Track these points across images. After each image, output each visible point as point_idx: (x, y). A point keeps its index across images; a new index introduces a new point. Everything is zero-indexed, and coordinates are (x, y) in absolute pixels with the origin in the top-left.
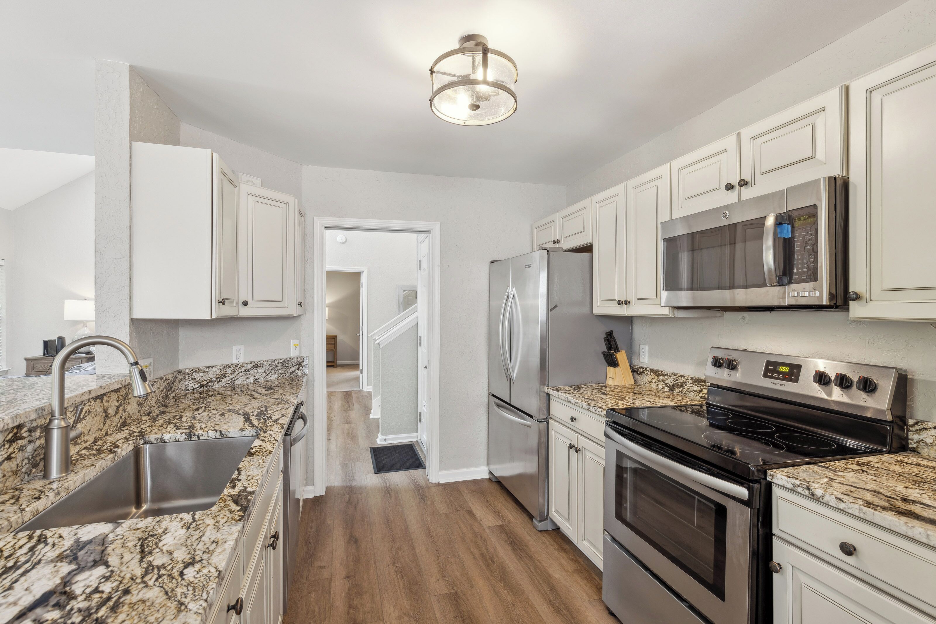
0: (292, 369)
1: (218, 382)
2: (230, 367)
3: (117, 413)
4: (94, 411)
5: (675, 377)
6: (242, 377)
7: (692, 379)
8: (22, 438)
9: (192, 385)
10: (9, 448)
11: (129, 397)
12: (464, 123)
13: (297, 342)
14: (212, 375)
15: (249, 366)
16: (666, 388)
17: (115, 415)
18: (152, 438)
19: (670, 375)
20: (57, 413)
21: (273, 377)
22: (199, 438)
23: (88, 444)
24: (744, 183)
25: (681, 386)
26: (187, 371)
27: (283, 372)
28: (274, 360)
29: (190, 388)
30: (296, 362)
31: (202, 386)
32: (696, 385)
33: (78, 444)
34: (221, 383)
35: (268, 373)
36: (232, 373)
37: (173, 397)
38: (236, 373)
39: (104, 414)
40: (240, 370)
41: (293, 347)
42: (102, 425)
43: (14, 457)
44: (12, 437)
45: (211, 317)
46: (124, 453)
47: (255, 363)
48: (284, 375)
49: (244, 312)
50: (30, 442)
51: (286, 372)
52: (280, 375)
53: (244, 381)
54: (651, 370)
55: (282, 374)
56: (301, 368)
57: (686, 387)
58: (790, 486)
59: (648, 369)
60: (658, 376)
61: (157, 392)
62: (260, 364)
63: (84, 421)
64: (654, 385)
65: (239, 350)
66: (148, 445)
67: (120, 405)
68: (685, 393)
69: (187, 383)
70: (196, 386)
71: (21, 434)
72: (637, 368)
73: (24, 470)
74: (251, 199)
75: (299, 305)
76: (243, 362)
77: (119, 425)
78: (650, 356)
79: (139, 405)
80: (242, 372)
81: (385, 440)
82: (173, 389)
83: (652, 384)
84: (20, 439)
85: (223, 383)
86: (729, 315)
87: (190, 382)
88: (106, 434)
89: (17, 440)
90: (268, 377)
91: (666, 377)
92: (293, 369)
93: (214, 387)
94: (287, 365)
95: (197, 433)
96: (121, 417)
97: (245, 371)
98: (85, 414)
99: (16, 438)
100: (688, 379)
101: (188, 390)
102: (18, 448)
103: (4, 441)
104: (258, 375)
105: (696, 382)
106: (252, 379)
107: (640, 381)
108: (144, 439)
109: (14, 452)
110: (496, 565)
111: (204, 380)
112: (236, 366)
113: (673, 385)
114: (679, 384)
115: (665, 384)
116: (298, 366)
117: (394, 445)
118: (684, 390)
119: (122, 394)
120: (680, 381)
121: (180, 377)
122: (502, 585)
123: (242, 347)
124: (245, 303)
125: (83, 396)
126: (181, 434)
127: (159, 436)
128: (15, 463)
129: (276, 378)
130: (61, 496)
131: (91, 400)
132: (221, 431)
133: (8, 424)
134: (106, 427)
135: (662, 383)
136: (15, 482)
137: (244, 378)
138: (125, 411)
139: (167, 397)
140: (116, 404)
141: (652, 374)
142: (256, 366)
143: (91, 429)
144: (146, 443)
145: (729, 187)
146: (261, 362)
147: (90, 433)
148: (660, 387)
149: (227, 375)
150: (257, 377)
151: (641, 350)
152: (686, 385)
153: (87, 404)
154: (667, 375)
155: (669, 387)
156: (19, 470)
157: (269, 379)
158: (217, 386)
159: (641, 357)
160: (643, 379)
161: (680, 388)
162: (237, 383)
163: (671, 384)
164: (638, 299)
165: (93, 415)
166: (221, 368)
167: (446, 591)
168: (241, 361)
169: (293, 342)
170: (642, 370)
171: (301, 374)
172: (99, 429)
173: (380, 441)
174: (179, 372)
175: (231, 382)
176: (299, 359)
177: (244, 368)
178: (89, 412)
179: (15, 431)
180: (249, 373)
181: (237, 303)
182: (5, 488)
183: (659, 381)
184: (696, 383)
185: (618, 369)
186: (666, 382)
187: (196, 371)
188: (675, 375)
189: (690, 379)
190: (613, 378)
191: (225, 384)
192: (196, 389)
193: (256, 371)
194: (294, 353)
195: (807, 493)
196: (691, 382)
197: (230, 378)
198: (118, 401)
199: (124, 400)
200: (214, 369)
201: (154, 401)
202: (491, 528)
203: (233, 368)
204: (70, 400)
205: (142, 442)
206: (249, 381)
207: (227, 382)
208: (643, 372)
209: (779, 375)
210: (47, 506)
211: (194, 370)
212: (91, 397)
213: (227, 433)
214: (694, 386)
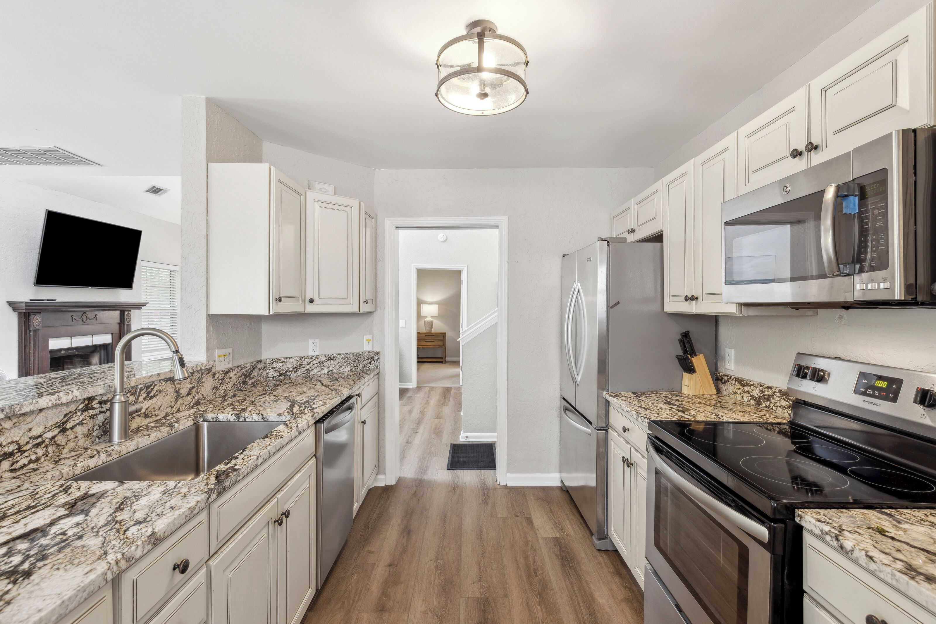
0: (364, 363)
1: (295, 372)
2: (305, 359)
3: (189, 394)
4: (165, 390)
5: (761, 388)
6: (316, 368)
7: (780, 391)
8: (93, 408)
9: (272, 373)
10: (81, 415)
11: (203, 380)
12: (483, 113)
13: (370, 337)
14: (289, 365)
15: (324, 359)
16: (751, 401)
17: (187, 395)
18: (209, 416)
19: (756, 386)
20: (118, 391)
21: (346, 370)
22: (245, 419)
23: (158, 418)
24: (812, 147)
25: (768, 399)
26: (268, 361)
27: (355, 365)
28: (347, 354)
29: (270, 376)
30: (368, 356)
31: (281, 375)
32: (784, 399)
33: (149, 417)
34: (297, 372)
35: (341, 365)
36: (308, 364)
37: (252, 383)
38: (311, 364)
39: (176, 394)
40: (315, 362)
41: (365, 342)
42: (173, 403)
43: (86, 423)
44: (83, 407)
45: (269, 313)
46: (181, 427)
47: (328, 355)
48: (356, 368)
49: (310, 309)
50: (101, 412)
51: (358, 365)
52: (352, 368)
53: (318, 372)
54: (736, 378)
55: (355, 367)
56: (373, 362)
57: (773, 401)
58: (818, 532)
59: (732, 378)
60: (743, 386)
61: (234, 377)
62: (334, 357)
63: (155, 399)
64: (739, 397)
65: (314, 344)
66: (205, 423)
67: (194, 387)
68: (772, 409)
69: (268, 371)
70: (276, 375)
71: (92, 406)
72: (722, 375)
73: (95, 434)
74: (317, 205)
75: (364, 302)
76: (318, 354)
77: (192, 404)
78: (737, 362)
79: (213, 388)
80: (316, 364)
81: (467, 437)
82: (252, 376)
83: (737, 395)
84: (91, 409)
85: (299, 373)
86: (822, 312)
87: (271, 371)
88: (178, 411)
89: (89, 409)
90: (341, 369)
91: (752, 388)
92: (366, 362)
93: (291, 376)
94: (359, 359)
95: (243, 415)
96: (194, 398)
97: (319, 363)
98: (155, 393)
99: (87, 408)
100: (775, 392)
101: (269, 377)
102: (89, 416)
103: (75, 410)
104: (331, 367)
105: (784, 395)
106: (326, 371)
107: (724, 391)
108: (203, 417)
109: (86, 419)
110: (538, 578)
111: (283, 370)
112: (311, 358)
113: (760, 397)
114: (766, 397)
115: (751, 396)
116: (369, 360)
117: (475, 443)
118: (771, 405)
119: (195, 378)
120: (766, 393)
121: (259, 366)
122: (538, 600)
123: (317, 341)
124: (311, 301)
125: (151, 378)
126: (232, 415)
127: (215, 415)
128: (87, 428)
129: (348, 371)
130: (112, 457)
131: (162, 381)
132: (262, 415)
133: (76, 397)
134: (178, 405)
135: (748, 395)
136: (87, 443)
137: (318, 369)
138: (198, 393)
139: (245, 382)
140: (189, 386)
141: (737, 383)
142: (330, 359)
143: (162, 406)
144: (205, 420)
145: (796, 154)
146: (335, 355)
147: (161, 409)
148: (746, 399)
149: (303, 366)
150: (330, 369)
151: (727, 355)
152: (773, 399)
153: (158, 385)
154: (753, 385)
155: (755, 400)
156: (90, 434)
157: (342, 371)
158: (294, 376)
159: (727, 363)
160: (727, 389)
161: (767, 401)
162: (312, 373)
163: (757, 397)
164: (707, 294)
165: (164, 394)
166: (298, 359)
167: (478, 596)
168: (317, 353)
169: (366, 337)
170: (726, 378)
171: (373, 368)
172: (170, 406)
173: (463, 439)
174: (260, 361)
175: (307, 372)
176: (371, 354)
177: (319, 360)
178: (160, 391)
179: (86, 402)
180: (323, 364)
181: (304, 301)
182: (77, 447)
183: (745, 392)
184: (784, 397)
185: (694, 376)
186: (752, 394)
187: (275, 362)
188: (761, 386)
189: (777, 391)
190: (688, 386)
191: (301, 373)
192: (275, 377)
193: (329, 363)
194: (367, 348)
195: (835, 543)
196: (778, 394)
197: (305, 369)
198: (191, 383)
199: (198, 382)
200: (291, 360)
201: (230, 385)
202: (545, 539)
203: (308, 360)
204: (138, 380)
205: (201, 419)
206: (323, 372)
207: (303, 372)
208: (728, 381)
209: (874, 392)
210: (98, 464)
211: (274, 360)
212: (159, 378)
213: (267, 417)
214: (783, 401)
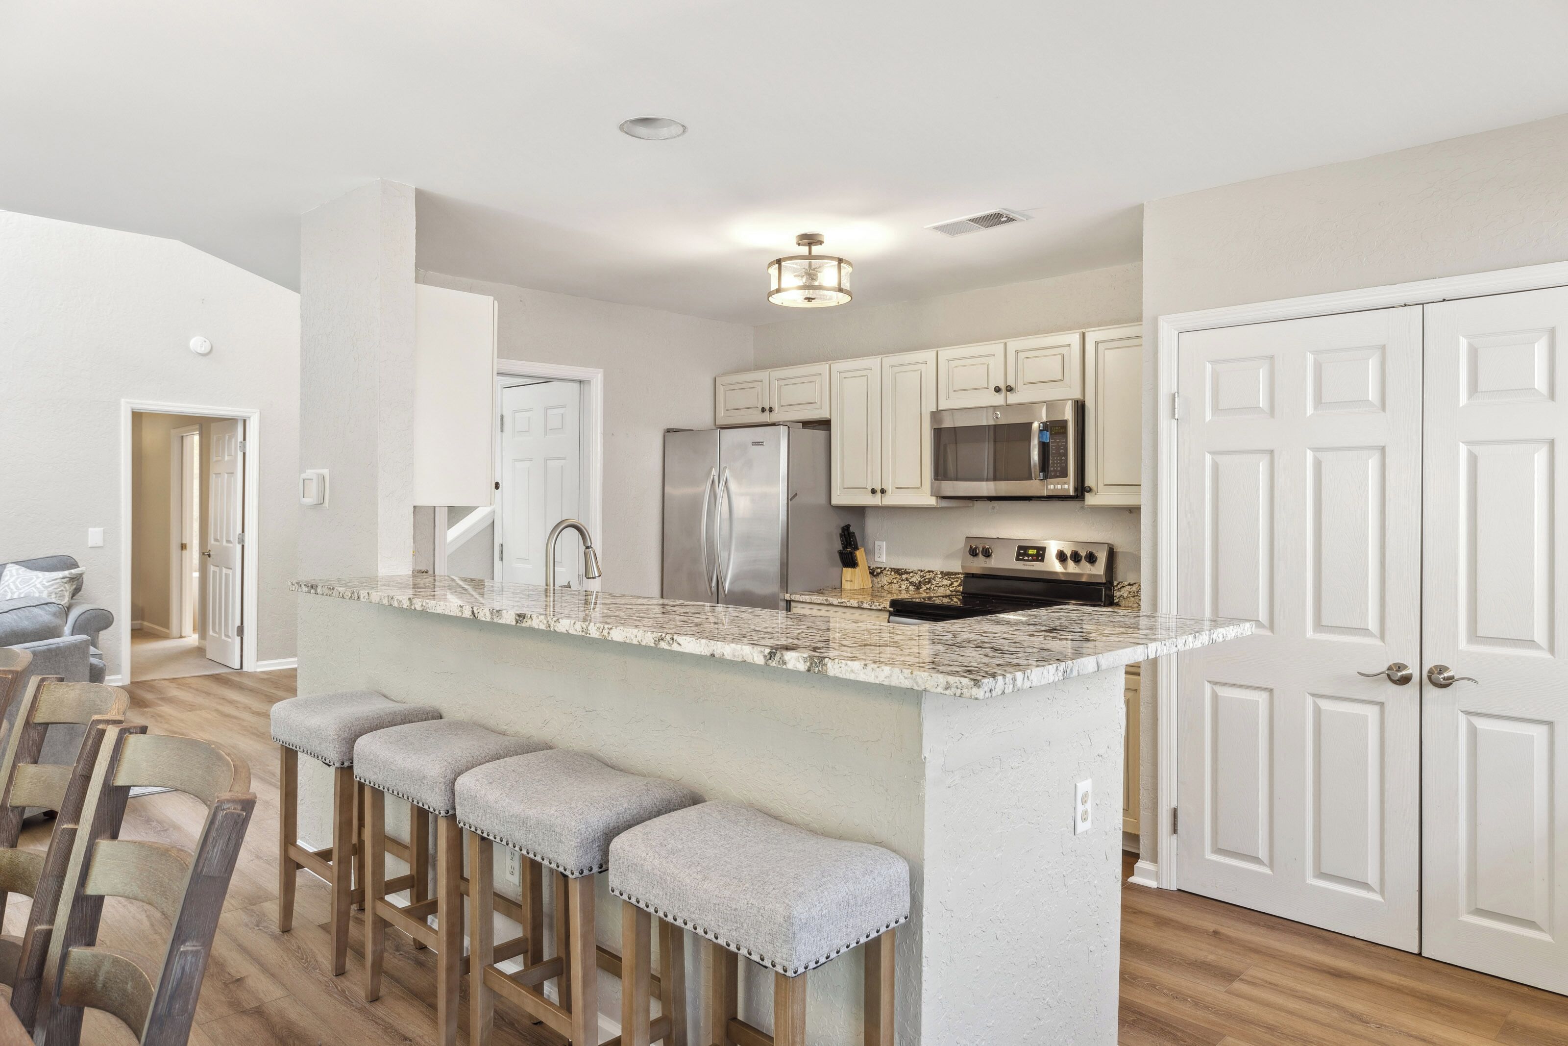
5: (922, 574)
7: (942, 573)
16: (910, 587)
19: (916, 572)
25: (929, 582)
32: (946, 579)
54: (892, 569)
57: (934, 583)
59: (887, 569)
60: (901, 574)
64: (895, 586)
68: (934, 590)
72: (875, 568)
78: (888, 554)
83: (893, 585)
86: (979, 505)
91: (911, 574)
100: (937, 574)
107: (879, 581)
113: (920, 582)
114: (927, 580)
115: (910, 582)
118: (932, 587)
120: (928, 577)
135: (906, 582)
141: (893, 573)
148: (903, 586)
151: (876, 546)
152: (935, 580)
154: (912, 572)
155: (914, 586)
159: (880, 555)
161: (928, 584)
163: (917, 582)
164: (897, 488)
170: (879, 570)
183: (902, 580)
184: (946, 577)
185: (856, 571)
186: (911, 581)
188: (921, 571)
189: (939, 573)
190: (850, 580)
196: (940, 576)
208: (881, 572)
214: (944, 580)
